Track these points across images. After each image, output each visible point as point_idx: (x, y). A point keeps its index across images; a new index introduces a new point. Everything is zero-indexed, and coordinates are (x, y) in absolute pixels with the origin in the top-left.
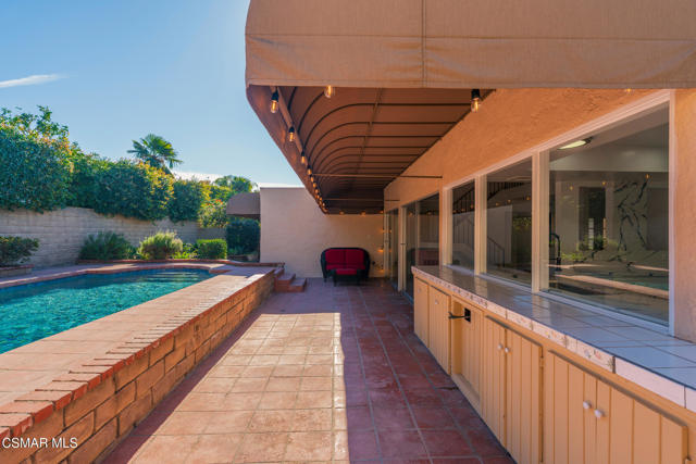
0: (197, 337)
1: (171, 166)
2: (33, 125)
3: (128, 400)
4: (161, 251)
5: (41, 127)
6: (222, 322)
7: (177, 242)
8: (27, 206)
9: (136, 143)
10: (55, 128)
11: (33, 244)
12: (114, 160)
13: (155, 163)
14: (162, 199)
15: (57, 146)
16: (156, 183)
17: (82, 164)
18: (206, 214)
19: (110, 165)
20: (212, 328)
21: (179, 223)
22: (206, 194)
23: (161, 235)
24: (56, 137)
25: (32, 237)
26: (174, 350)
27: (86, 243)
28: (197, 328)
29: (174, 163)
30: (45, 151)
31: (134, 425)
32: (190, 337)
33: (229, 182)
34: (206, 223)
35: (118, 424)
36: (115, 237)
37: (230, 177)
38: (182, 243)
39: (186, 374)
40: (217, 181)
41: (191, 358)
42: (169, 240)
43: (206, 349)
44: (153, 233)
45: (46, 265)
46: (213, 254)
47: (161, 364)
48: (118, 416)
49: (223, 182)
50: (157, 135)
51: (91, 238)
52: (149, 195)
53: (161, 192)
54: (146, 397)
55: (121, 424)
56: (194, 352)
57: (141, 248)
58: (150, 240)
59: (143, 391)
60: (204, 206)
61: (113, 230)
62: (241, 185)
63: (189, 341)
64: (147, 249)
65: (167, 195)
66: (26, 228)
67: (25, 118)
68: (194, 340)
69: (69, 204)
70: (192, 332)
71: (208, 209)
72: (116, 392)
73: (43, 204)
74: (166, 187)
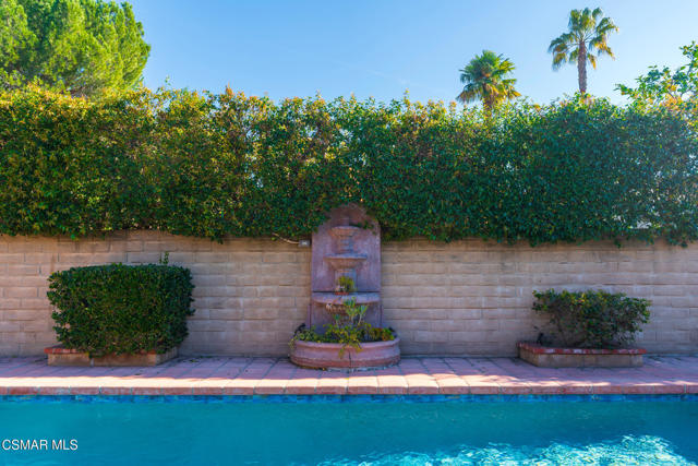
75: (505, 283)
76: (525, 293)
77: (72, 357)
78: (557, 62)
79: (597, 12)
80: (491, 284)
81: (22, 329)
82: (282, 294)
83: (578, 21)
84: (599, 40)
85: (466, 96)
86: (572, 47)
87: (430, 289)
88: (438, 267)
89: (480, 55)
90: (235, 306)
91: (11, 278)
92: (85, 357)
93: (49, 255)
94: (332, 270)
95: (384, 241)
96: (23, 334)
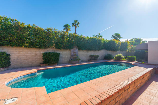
0: (135, 85)
1: (120, 39)
2: (98, 36)
3: (121, 98)
4: (119, 58)
5: (99, 37)
6: (140, 82)
7: (122, 56)
8: (97, 50)
9: (113, 35)
10: (101, 36)
11: (98, 56)
12: (109, 40)
13: (116, 39)
14: (119, 46)
15: (101, 39)
16: (117, 43)
17: (104, 42)
18: (129, 49)
19: (109, 41)
20: (138, 83)
21: (122, 52)
22: (129, 44)
23: (119, 55)
24: (101, 38)
25: (98, 55)
26: (129, 88)
27: (105, 56)
28: (135, 83)
29: (120, 38)
30: (99, 40)
31: (122, 104)
32: (133, 85)
33: (134, 40)
34: (129, 51)
35: (119, 102)
36: (110, 55)
37: (134, 39)
38: (124, 57)
39: (132, 94)
40: (130, 40)
41: (133, 90)
42: (121, 56)
43: (137, 88)
44: (117, 54)
45: (100, 60)
46: (132, 60)
47: (127, 91)
48: (119, 101)
49: (132, 40)
50: (117, 33)
51: (106, 55)
52: (116, 46)
53: (118, 45)
54: (124, 98)
55: (120, 103)
56: (134, 89)
57: (115, 57)
58: (117, 56)
59: (124, 97)
60: (128, 47)
61: (109, 53)
62: (138, 41)
63: (133, 86)
64: (116, 57)
65: (120, 46)
66: (97, 53)
67: (97, 36)
68: (134, 86)
69: (103, 49)
70: (133, 84)
71: (129, 48)
72: (119, 95)
73: (99, 49)
74: (119, 44)
75: (87, 54)
76: (89, 55)
77: (45, 65)
78: (72, 26)
79: (77, 21)
80: (86, 54)
81: (30, 62)
82: (67, 56)
83: (75, 21)
84: (78, 25)
85: (64, 29)
86: (75, 24)
87: (82, 55)
88: (82, 53)
89: (66, 24)
90: (62, 57)
91: (27, 54)
92: (47, 65)
93: (34, 51)
94: (73, 53)
95: (78, 50)
96: (30, 63)
